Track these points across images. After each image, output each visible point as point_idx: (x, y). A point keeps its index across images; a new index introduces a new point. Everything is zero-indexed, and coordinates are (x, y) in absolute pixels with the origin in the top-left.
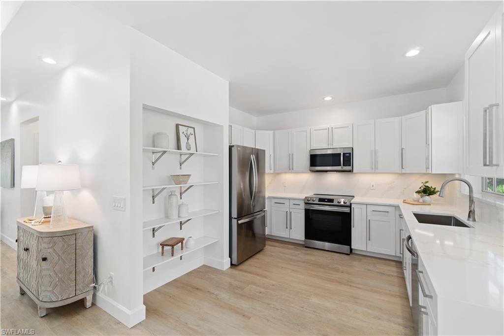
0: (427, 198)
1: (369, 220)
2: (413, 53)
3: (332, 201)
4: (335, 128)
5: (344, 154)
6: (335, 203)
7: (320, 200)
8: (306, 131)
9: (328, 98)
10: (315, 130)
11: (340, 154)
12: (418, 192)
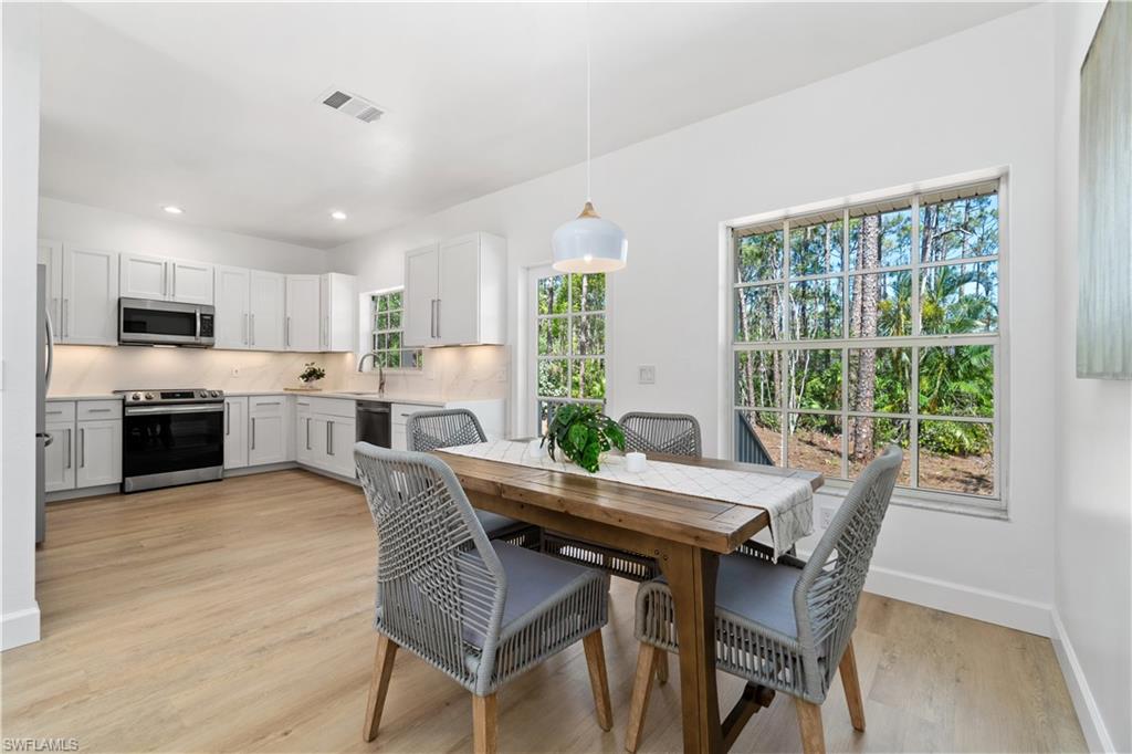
0: (315, 383)
1: (253, 420)
2: (339, 215)
3: (189, 394)
4: (180, 267)
5: (201, 315)
6: (197, 398)
7: (164, 395)
8: (108, 257)
9: (173, 210)
10: (132, 260)
11: (195, 315)
12: (303, 377)
